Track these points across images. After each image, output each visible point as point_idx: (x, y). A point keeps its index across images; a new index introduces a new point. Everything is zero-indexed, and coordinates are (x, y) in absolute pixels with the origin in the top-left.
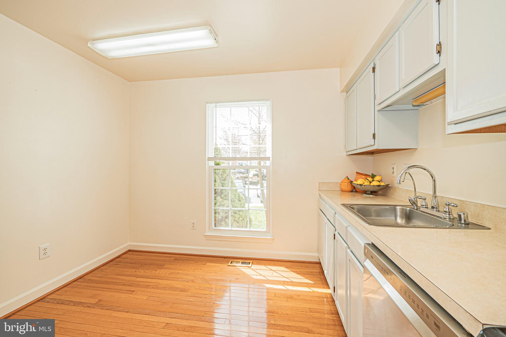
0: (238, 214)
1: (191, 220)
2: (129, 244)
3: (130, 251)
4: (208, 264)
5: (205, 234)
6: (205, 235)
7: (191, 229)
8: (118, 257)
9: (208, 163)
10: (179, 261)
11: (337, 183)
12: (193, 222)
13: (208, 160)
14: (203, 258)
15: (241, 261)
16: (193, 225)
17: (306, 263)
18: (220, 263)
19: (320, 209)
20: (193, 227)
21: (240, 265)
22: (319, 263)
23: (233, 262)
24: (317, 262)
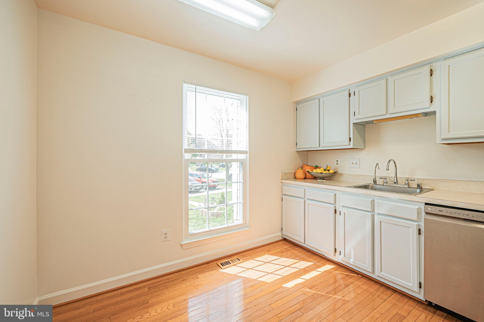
1: (162, 230)
4: (199, 276)
5: (182, 244)
7: (162, 242)
9: (185, 156)
10: (161, 288)
11: (292, 172)
12: (166, 232)
13: (185, 152)
14: (183, 272)
15: (229, 260)
16: (165, 236)
17: (275, 243)
18: (211, 270)
19: (284, 195)
20: (165, 238)
21: (232, 264)
22: (283, 239)
23: (222, 263)
24: (281, 240)
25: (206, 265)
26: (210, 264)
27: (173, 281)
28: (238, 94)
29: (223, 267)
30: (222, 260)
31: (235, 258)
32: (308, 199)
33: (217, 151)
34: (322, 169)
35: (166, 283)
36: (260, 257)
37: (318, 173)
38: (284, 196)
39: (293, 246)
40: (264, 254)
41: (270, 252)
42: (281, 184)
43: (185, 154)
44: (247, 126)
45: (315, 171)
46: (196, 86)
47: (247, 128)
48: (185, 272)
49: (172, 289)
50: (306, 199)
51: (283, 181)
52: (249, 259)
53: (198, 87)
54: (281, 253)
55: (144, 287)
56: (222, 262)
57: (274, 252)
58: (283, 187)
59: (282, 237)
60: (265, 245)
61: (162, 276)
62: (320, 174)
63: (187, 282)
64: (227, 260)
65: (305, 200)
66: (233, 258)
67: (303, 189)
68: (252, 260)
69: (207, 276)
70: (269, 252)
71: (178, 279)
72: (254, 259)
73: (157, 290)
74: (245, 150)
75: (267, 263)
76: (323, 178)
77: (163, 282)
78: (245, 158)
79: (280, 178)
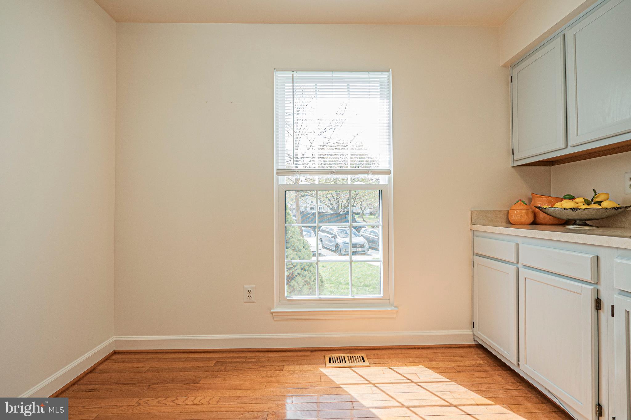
0: (308, 270)
1: (245, 286)
2: (114, 339)
3: (115, 353)
4: (287, 368)
5: (272, 311)
6: (272, 313)
7: (245, 302)
8: (91, 371)
9: (278, 180)
10: (228, 368)
11: (500, 212)
12: (249, 290)
13: (278, 174)
14: (270, 354)
15: (346, 355)
16: (249, 295)
17: (454, 348)
18: (309, 364)
19: (478, 255)
20: (248, 298)
21: (348, 364)
22: (475, 345)
23: (333, 358)
24: (471, 345)
25: (309, 353)
26: (314, 353)
27: (249, 362)
28: (369, 72)
29: (328, 365)
30: (337, 352)
31: (358, 355)
32: (525, 266)
33: (330, 172)
34: (580, 200)
35: (239, 362)
36: (406, 367)
37: (565, 209)
38: (477, 259)
39: (495, 364)
40: (417, 364)
41: (433, 364)
42: (471, 233)
43: (279, 176)
44: (389, 126)
45: (558, 205)
46: (294, 73)
47: (389, 129)
48: (274, 354)
49: (237, 374)
50: (520, 266)
51: (475, 227)
52: (383, 365)
53: (297, 75)
54: (456, 371)
55: (214, 359)
56: (333, 356)
57: (442, 364)
58: (475, 238)
59: (475, 340)
60: (431, 346)
61: (242, 352)
62: (570, 211)
63: (264, 371)
64: (342, 355)
65: (518, 268)
66: (354, 355)
67: (513, 245)
68: (387, 368)
69: (296, 372)
70: (431, 361)
71: (256, 362)
72: (392, 367)
73: (223, 368)
74: (387, 167)
75: (412, 382)
76: (583, 222)
77: (238, 360)
78: (387, 183)
79: (470, 222)
